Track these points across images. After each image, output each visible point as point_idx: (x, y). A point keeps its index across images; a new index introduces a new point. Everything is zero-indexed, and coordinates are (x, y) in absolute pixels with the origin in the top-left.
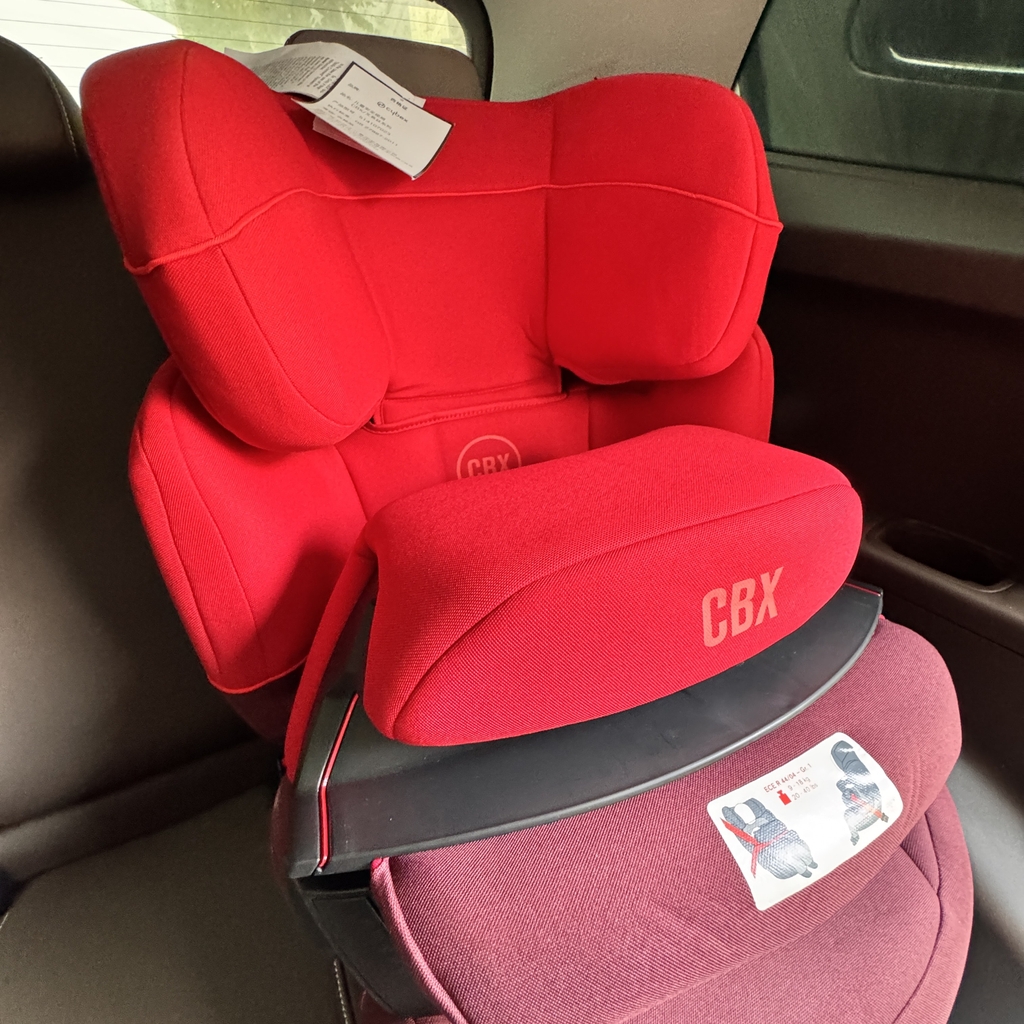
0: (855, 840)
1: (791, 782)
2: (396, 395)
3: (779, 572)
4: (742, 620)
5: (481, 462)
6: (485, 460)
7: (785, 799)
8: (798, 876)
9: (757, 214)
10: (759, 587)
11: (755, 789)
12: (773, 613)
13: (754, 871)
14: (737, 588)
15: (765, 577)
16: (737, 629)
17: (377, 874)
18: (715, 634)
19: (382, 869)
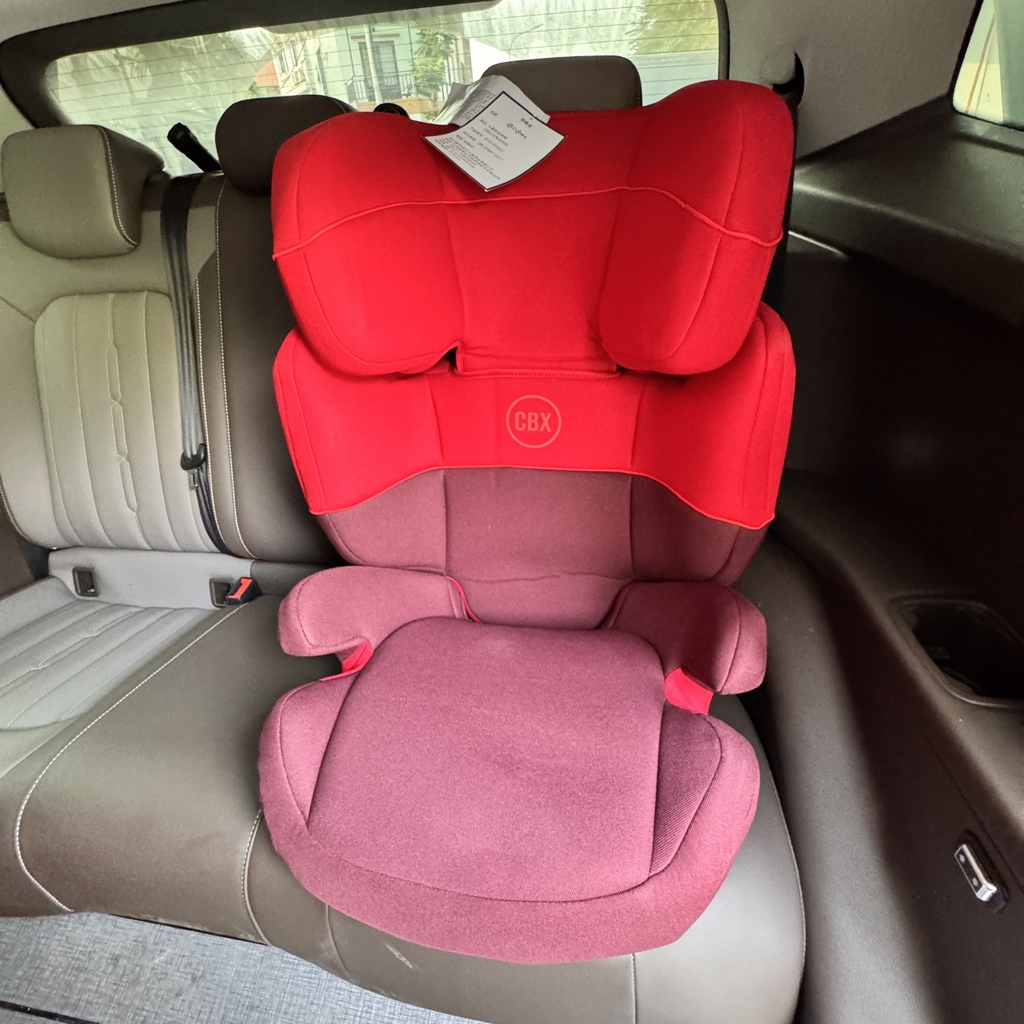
2: (475, 351)
5: (527, 416)
6: (530, 414)
9: (724, 227)
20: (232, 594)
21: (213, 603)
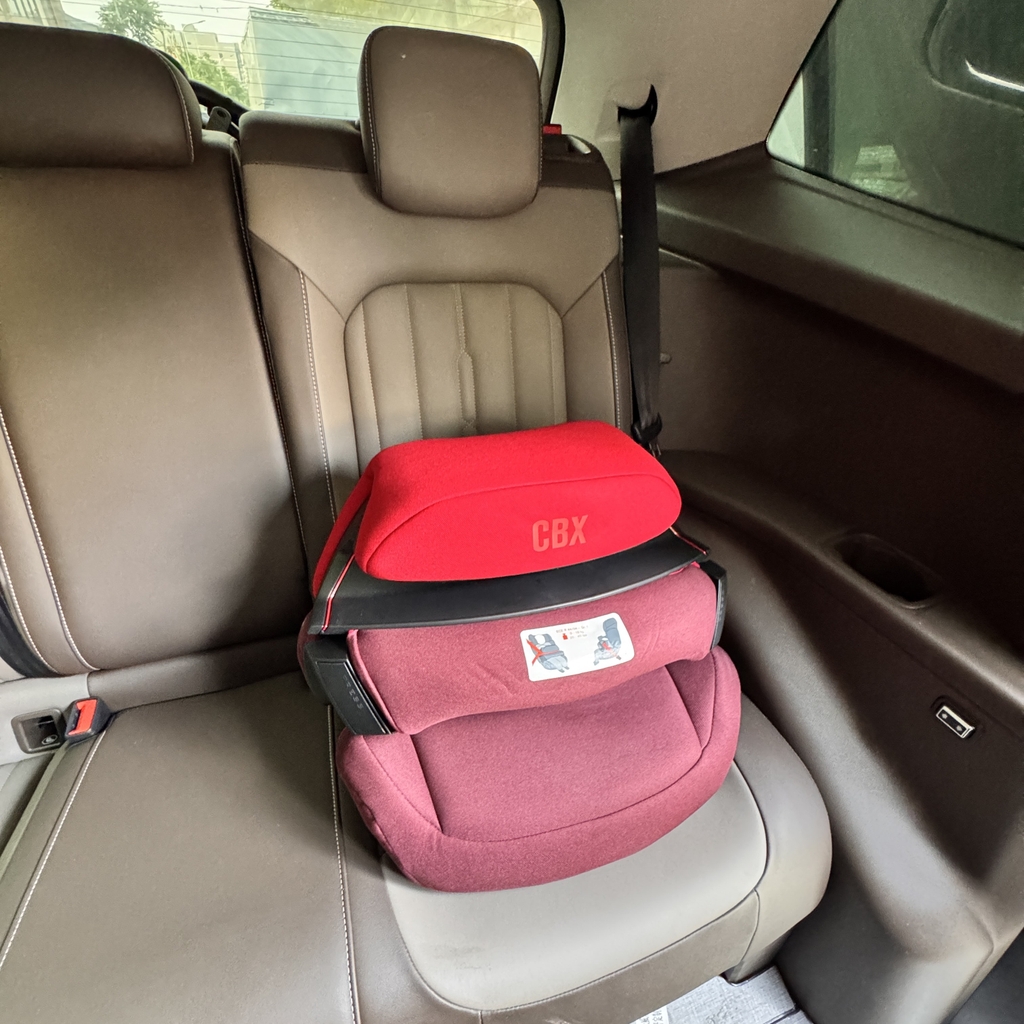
0: (596, 663)
1: (573, 631)
3: (584, 518)
4: (560, 540)
7: (565, 637)
8: (556, 671)
10: (571, 524)
11: (552, 630)
12: (582, 540)
13: (533, 662)
14: (556, 522)
15: (575, 520)
16: (556, 545)
17: (349, 636)
18: (541, 544)
19: (353, 634)
20: (75, 729)
21: (26, 751)
